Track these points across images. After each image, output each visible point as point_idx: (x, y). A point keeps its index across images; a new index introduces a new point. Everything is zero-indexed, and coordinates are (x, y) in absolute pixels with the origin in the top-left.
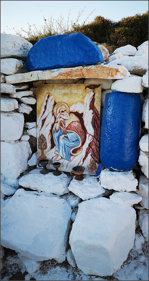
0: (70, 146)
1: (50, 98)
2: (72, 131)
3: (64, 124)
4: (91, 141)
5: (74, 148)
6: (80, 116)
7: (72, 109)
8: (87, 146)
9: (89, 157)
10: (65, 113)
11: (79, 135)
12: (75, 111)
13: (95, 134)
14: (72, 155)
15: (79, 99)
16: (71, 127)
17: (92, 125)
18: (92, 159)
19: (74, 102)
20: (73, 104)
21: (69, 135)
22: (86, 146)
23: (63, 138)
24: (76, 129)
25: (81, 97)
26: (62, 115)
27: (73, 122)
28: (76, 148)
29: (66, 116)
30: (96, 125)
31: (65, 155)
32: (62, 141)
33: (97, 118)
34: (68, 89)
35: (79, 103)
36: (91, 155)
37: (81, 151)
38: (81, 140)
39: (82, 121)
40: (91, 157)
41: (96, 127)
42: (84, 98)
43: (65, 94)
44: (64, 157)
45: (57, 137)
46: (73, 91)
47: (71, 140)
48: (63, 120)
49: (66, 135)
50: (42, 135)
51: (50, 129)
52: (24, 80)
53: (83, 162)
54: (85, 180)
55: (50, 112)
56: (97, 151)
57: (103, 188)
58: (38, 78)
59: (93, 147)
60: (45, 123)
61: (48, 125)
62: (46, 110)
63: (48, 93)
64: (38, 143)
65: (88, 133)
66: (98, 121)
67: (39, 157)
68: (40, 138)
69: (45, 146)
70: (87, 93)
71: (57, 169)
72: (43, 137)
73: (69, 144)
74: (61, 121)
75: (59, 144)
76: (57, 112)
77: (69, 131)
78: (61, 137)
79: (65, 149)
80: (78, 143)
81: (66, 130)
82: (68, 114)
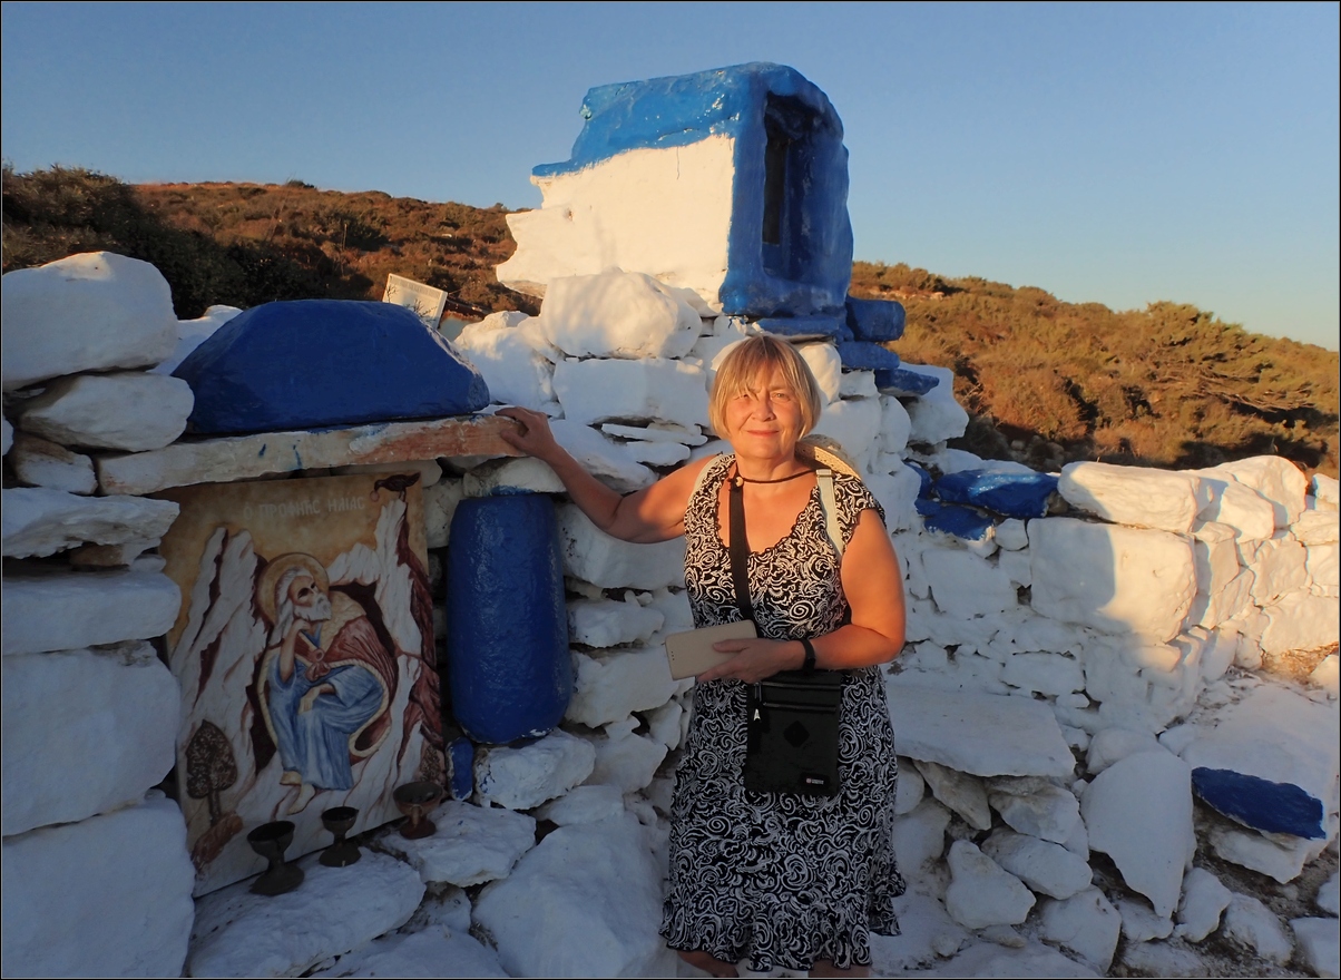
0: (348, 725)
1: (237, 544)
2: (346, 662)
3: (316, 643)
4: (418, 676)
5: (364, 727)
6: (362, 594)
7: (338, 572)
8: (406, 702)
9: (416, 738)
10: (315, 596)
11: (376, 668)
12: (351, 580)
13: (425, 648)
14: (354, 760)
15: (357, 532)
16: (346, 647)
17: (414, 616)
18: (427, 744)
19: (340, 545)
20: (337, 553)
21: (338, 683)
22: (402, 700)
23: (316, 703)
24: (363, 651)
25: (363, 521)
26: (301, 605)
27: (349, 623)
28: (371, 721)
29: (316, 608)
30: (424, 615)
31: (331, 771)
32: (309, 717)
33: (423, 589)
34: (311, 500)
35: (358, 546)
36: (422, 731)
37: (387, 731)
38: (385, 685)
39: (374, 614)
40: (421, 737)
41: (426, 620)
42: (373, 525)
43: (303, 519)
44: (329, 782)
45: (288, 707)
46: (332, 502)
47: (351, 697)
48: (307, 626)
49: (326, 686)
50: (206, 724)
51: (249, 682)
52: (208, 471)
53: (398, 767)
54: (442, 825)
55: (241, 606)
56: (436, 707)
57: (518, 811)
58: (300, 463)
59: (425, 696)
60: (222, 662)
61: (237, 668)
62: (220, 603)
63: (223, 524)
64: (189, 770)
65: (401, 653)
66: (429, 600)
67: (198, 842)
68: (199, 743)
69: (229, 772)
70: (383, 508)
71: (339, 839)
72: (212, 733)
73: (344, 718)
74: (301, 635)
75: (297, 738)
76: (276, 597)
77: (338, 664)
78: (307, 701)
79: (327, 745)
80: (375, 700)
81: (326, 666)
82: (324, 596)
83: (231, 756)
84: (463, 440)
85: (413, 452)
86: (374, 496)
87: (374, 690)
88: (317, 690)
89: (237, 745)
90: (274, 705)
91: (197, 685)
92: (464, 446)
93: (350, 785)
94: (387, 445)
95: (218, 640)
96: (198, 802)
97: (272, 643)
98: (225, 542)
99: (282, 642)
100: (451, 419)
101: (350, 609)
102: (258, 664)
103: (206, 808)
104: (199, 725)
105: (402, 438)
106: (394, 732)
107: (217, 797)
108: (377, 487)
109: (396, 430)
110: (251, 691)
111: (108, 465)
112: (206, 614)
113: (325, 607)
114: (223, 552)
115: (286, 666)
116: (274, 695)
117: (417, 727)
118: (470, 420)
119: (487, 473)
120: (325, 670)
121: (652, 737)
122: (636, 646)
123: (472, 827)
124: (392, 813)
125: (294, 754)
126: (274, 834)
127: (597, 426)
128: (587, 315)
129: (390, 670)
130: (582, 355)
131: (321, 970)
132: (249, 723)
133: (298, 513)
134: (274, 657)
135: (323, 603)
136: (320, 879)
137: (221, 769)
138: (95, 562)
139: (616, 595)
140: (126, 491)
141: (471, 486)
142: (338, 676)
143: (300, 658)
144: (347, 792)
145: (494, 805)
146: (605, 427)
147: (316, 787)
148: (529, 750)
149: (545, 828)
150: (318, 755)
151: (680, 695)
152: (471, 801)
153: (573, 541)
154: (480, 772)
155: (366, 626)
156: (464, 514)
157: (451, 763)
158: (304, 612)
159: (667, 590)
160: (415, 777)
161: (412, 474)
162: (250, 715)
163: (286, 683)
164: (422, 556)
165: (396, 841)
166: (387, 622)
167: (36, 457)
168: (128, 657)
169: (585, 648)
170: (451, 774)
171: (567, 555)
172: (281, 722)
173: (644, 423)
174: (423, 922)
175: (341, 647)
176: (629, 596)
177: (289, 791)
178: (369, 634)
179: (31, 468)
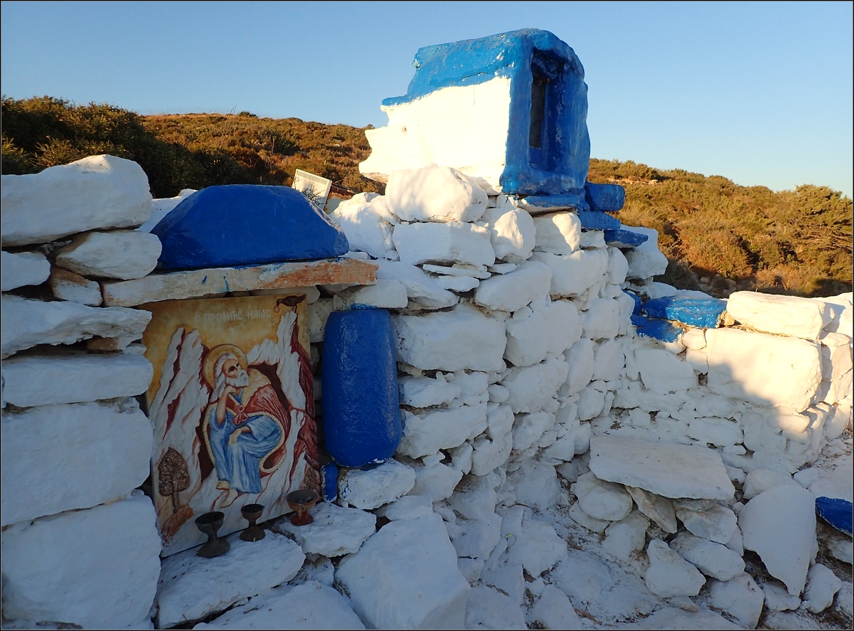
0: (259, 452)
1: (191, 338)
2: (258, 413)
3: (239, 401)
4: (303, 423)
5: (269, 454)
6: (269, 370)
7: (254, 357)
8: (296, 440)
9: (302, 462)
10: (239, 371)
11: (277, 417)
12: (262, 362)
13: (308, 405)
14: (263, 475)
15: (266, 332)
16: (258, 404)
17: (301, 385)
18: (309, 466)
19: (255, 340)
20: (253, 344)
21: (254, 426)
22: (293, 438)
23: (239, 438)
24: (268, 406)
25: (270, 325)
26: (230, 377)
27: (260, 388)
28: (273, 451)
29: (239, 379)
30: (308, 384)
31: (248, 481)
32: (235, 448)
33: (307, 368)
34: (237, 311)
35: (266, 341)
36: (306, 458)
37: (283, 457)
38: (282, 429)
39: (276, 384)
40: (305, 462)
41: (309, 388)
42: (276, 327)
43: (232, 323)
44: (247, 488)
45: (221, 441)
46: (250, 313)
47: (261, 435)
48: (234, 390)
49: (246, 428)
50: (170, 450)
51: (198, 425)
52: (171, 292)
53: (290, 480)
54: (316, 517)
55: (192, 377)
56: (315, 444)
57: (365, 510)
58: (228, 288)
59: (307, 436)
60: (180, 412)
61: (190, 415)
62: (180, 374)
63: (182, 325)
64: (160, 478)
65: (293, 408)
66: (311, 375)
67: (165, 522)
68: (166, 461)
69: (184, 480)
70: (282, 316)
71: (252, 524)
72: (174, 455)
73: (256, 448)
74: (230, 395)
75: (227, 460)
76: (215, 371)
77: (253, 414)
78: (234, 437)
79: (246, 465)
80: (276, 438)
81: (245, 415)
82: (245, 372)
83: (186, 470)
84: (331, 274)
85: (300, 281)
86: (277, 309)
87: (275, 431)
88: (239, 431)
89: (190, 463)
90: (213, 439)
91: (166, 425)
92: (332, 278)
93: (260, 490)
94: (283, 277)
95: (179, 398)
96: (166, 498)
97: (212, 401)
98: (183, 337)
99: (218, 400)
100: (324, 261)
101: (261, 380)
102: (203, 414)
103: (170, 502)
104: (166, 451)
105: (292, 273)
106: (288, 458)
107: (178, 495)
108: (278, 304)
109: (288, 267)
110: (199, 430)
111: (109, 288)
112: (171, 382)
113: (245, 379)
114: (182, 343)
115: (221, 415)
116: (213, 433)
117: (303, 455)
118: (336, 261)
119: (348, 295)
120: (245, 418)
121: (453, 465)
122: (444, 407)
123: (338, 519)
124: (287, 509)
125: (225, 470)
126: (211, 520)
127: (420, 266)
128: (413, 196)
129: (286, 418)
130: (411, 220)
131: (239, 605)
132: (197, 450)
133: (229, 319)
134: (213, 409)
135: (243, 376)
136: (240, 549)
137: (180, 478)
138: (102, 348)
139: (431, 374)
140: (120, 304)
141: (338, 304)
142: (253, 422)
143: (229, 410)
144: (259, 494)
145: (350, 506)
146: (426, 267)
147: (238, 491)
148: (373, 472)
149: (382, 522)
150: (240, 471)
151: (472, 438)
152: (337, 503)
153: (403, 339)
154: (342, 485)
155: (270, 391)
156: (334, 320)
157: (324, 479)
158: (232, 381)
159: (464, 371)
160: (300, 487)
161: (301, 295)
162: (198, 445)
163: (221, 426)
164: (306, 347)
165: (288, 526)
166: (284, 389)
167: (65, 283)
168: (120, 407)
169: (410, 408)
170: (323, 486)
171: (399, 347)
172: (217, 449)
173: (450, 264)
174: (304, 578)
175: (255, 404)
176: (439, 375)
177: (222, 493)
178: (273, 396)
179: (62, 289)
